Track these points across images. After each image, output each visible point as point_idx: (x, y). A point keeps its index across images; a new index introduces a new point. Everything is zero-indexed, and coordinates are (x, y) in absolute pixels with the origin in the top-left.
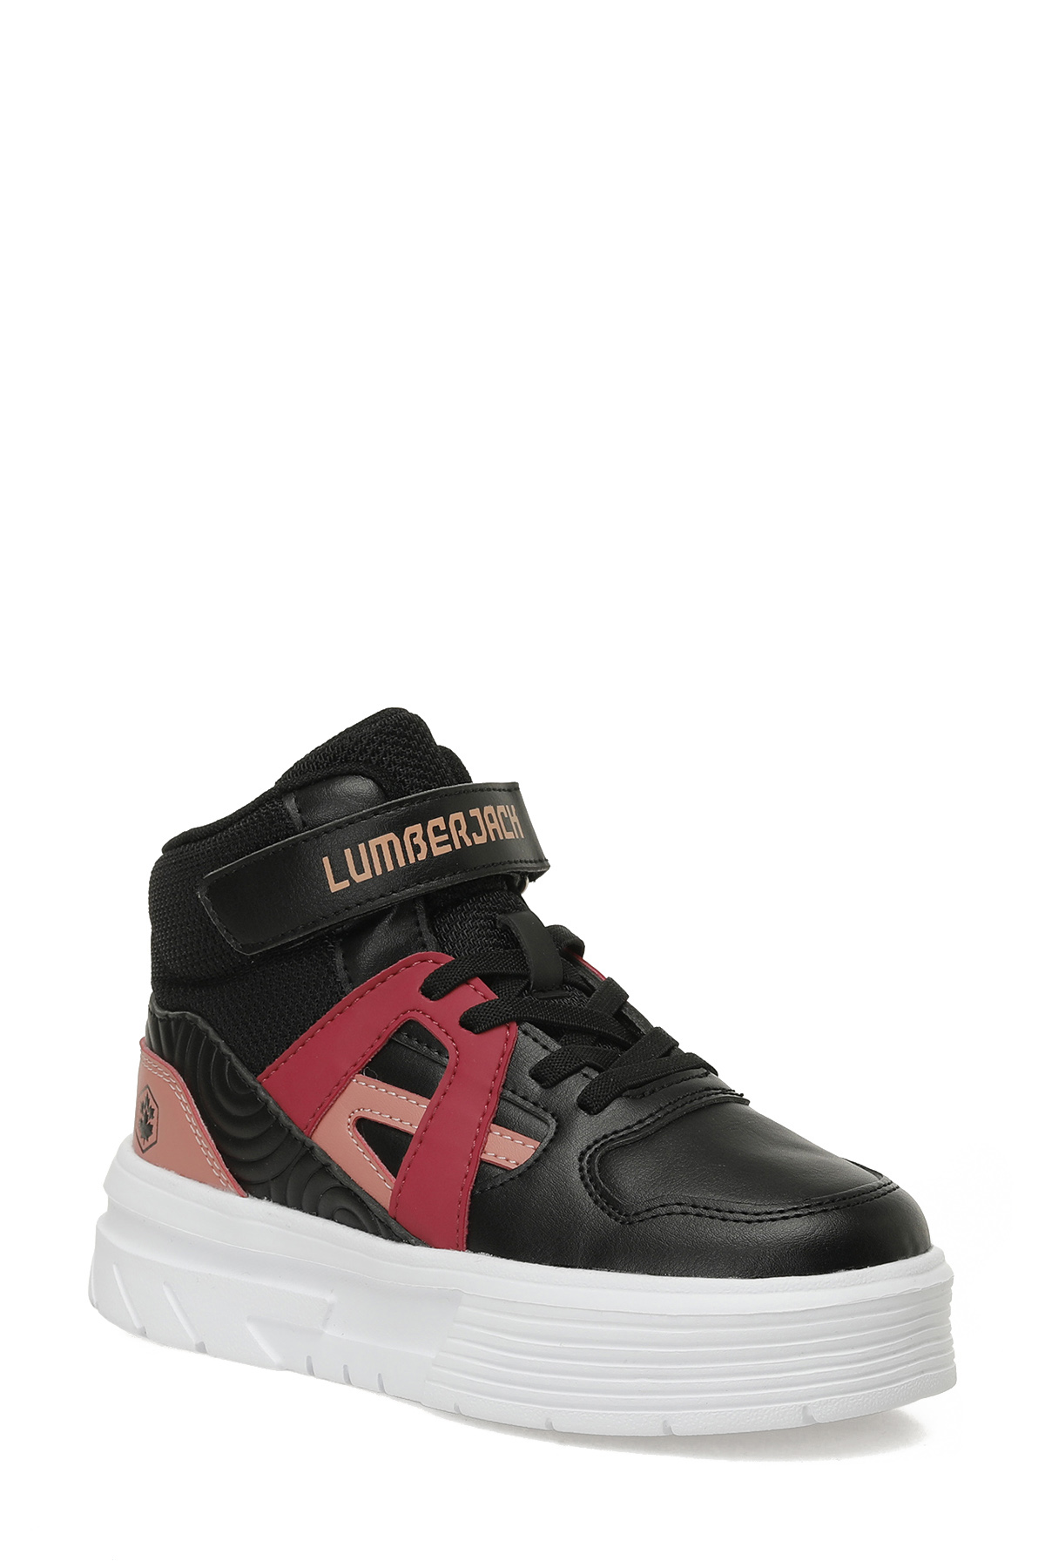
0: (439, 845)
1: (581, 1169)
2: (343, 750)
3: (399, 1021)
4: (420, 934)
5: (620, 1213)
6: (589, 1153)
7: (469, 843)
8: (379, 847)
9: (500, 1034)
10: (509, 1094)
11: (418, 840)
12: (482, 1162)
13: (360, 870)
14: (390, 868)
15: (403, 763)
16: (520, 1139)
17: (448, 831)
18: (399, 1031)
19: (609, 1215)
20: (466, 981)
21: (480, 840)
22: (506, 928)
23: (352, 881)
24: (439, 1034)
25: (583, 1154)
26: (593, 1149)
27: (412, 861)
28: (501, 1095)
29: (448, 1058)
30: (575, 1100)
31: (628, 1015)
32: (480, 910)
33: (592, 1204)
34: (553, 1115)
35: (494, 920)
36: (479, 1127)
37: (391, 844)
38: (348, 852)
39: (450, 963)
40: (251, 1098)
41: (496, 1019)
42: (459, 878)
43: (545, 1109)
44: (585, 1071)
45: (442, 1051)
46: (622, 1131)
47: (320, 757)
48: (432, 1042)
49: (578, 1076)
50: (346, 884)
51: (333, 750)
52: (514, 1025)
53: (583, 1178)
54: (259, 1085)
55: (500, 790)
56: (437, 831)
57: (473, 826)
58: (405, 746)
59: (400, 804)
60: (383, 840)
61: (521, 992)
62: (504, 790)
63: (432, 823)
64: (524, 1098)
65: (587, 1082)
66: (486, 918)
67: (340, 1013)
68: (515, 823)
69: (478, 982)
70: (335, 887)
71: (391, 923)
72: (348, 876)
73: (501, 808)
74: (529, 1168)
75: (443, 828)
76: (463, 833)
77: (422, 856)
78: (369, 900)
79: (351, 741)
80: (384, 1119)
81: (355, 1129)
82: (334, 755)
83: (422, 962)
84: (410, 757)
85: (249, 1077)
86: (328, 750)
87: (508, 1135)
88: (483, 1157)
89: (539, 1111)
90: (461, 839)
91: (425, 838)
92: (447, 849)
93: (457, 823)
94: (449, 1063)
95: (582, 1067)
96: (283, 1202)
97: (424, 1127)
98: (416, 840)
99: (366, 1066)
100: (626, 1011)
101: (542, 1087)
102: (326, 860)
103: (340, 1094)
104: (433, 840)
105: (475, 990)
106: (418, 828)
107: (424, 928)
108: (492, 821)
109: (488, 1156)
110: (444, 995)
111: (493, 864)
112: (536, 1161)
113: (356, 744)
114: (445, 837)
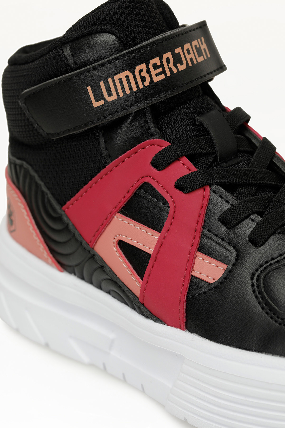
0: (157, 75)
1: (253, 285)
2: (99, 19)
3: (139, 182)
4: (149, 128)
5: (278, 317)
6: (257, 274)
7: (175, 71)
8: (120, 80)
9: (199, 193)
10: (206, 232)
11: (144, 74)
12: (192, 276)
13: (110, 94)
14: (128, 92)
15: (136, 25)
16: (214, 263)
17: (162, 66)
18: (140, 188)
19: (271, 318)
20: (178, 159)
21: (182, 68)
22: (201, 124)
23: (105, 101)
24: (163, 192)
25: (253, 274)
26: (260, 270)
27: (141, 87)
28: (202, 233)
29: (169, 207)
30: (247, 238)
31: (276, 163)
32: (186, 114)
33: (261, 310)
34: (234, 247)
35: (194, 119)
36: (189, 254)
37: (127, 77)
38: (102, 83)
39: (167, 147)
40: (59, 219)
41: (196, 185)
42: (171, 94)
43: (229, 243)
44: (252, 217)
45: (165, 203)
46: (277, 258)
47: (86, 23)
48: (159, 197)
49: (248, 221)
50: (102, 102)
51: (93, 18)
52: (208, 188)
53: (254, 291)
54: (63, 213)
55: (194, 30)
56: (155, 67)
57: (177, 59)
58: (137, 14)
59: (132, 52)
60: (122, 75)
61: (211, 164)
62: (197, 28)
63: (152, 62)
64: (216, 235)
65: (254, 225)
66: (190, 119)
67: (106, 175)
68: (204, 49)
69: (185, 159)
70: (96, 104)
71: (131, 122)
72: (103, 98)
73: (195, 43)
74: (221, 283)
75: (159, 64)
76: (171, 65)
77: (147, 83)
78: (116, 112)
79: (103, 13)
80: (133, 243)
81: (118, 246)
82: (94, 22)
83: (151, 145)
84: (140, 21)
85: (57, 207)
86: (90, 19)
87: (208, 259)
88: (193, 273)
89: (225, 244)
90: (170, 69)
91: (148, 72)
92: (162, 77)
93: (168, 60)
94: (171, 210)
95: (250, 215)
96: (82, 278)
97: (157, 251)
98: (143, 74)
99: (122, 209)
100: (275, 160)
101: (227, 228)
102: (89, 88)
103: (108, 225)
104: (153, 72)
105: (183, 164)
106: (143, 66)
107: (151, 124)
108: (189, 53)
109: (196, 273)
110: (164, 168)
111: (191, 81)
112: (226, 278)
113: (107, 15)
114: (161, 70)
